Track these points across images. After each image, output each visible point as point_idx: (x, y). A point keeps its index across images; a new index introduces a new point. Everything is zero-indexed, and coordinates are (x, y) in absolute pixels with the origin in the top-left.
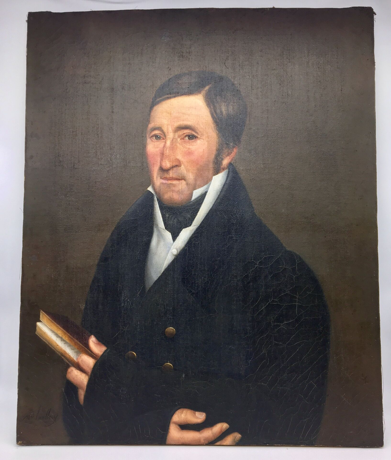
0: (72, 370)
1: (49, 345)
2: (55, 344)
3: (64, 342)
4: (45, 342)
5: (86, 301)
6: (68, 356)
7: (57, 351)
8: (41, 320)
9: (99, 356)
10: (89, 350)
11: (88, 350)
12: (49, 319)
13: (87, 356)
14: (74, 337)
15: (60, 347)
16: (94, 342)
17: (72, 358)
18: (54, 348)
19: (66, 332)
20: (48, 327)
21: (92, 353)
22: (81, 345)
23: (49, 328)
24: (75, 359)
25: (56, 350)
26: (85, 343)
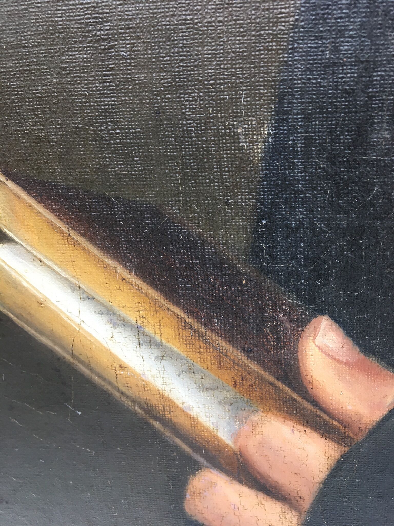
0: (212, 484)
1: (76, 362)
2: (104, 360)
3: (156, 352)
4: (51, 351)
5: (281, 97)
6: (181, 420)
7: (122, 393)
8: (6, 230)
9: (363, 427)
10: (304, 398)
11: (298, 398)
12: (53, 225)
13: (291, 423)
14: (208, 325)
15: (135, 375)
16: (333, 358)
17: (208, 430)
18: (105, 380)
19: (162, 300)
20: (53, 270)
21: (318, 412)
22: (254, 367)
23: (63, 274)
24: (223, 438)
25: (118, 390)
26: (278, 362)
